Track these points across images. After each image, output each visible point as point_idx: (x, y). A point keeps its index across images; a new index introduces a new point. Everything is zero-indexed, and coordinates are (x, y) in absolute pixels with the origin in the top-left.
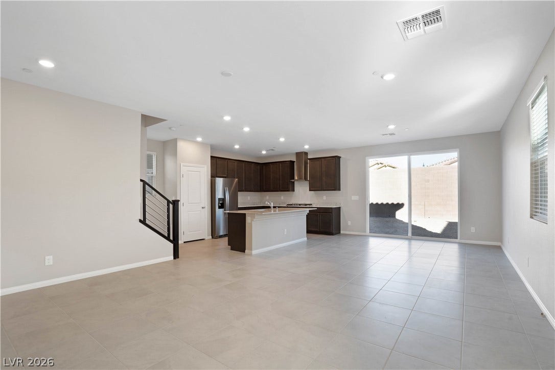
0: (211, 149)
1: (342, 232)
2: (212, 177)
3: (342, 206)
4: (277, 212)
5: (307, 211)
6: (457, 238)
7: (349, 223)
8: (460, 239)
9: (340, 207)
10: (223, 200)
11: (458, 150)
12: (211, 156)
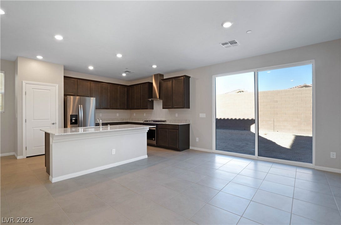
0: (64, 69)
1: (191, 148)
2: (65, 95)
3: (191, 123)
4: (109, 130)
5: (147, 128)
6: (311, 163)
7: (197, 139)
8: (316, 165)
9: (189, 124)
10: (77, 116)
11: (313, 61)
12: (65, 77)
